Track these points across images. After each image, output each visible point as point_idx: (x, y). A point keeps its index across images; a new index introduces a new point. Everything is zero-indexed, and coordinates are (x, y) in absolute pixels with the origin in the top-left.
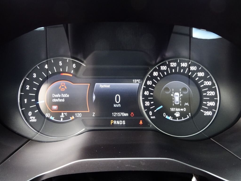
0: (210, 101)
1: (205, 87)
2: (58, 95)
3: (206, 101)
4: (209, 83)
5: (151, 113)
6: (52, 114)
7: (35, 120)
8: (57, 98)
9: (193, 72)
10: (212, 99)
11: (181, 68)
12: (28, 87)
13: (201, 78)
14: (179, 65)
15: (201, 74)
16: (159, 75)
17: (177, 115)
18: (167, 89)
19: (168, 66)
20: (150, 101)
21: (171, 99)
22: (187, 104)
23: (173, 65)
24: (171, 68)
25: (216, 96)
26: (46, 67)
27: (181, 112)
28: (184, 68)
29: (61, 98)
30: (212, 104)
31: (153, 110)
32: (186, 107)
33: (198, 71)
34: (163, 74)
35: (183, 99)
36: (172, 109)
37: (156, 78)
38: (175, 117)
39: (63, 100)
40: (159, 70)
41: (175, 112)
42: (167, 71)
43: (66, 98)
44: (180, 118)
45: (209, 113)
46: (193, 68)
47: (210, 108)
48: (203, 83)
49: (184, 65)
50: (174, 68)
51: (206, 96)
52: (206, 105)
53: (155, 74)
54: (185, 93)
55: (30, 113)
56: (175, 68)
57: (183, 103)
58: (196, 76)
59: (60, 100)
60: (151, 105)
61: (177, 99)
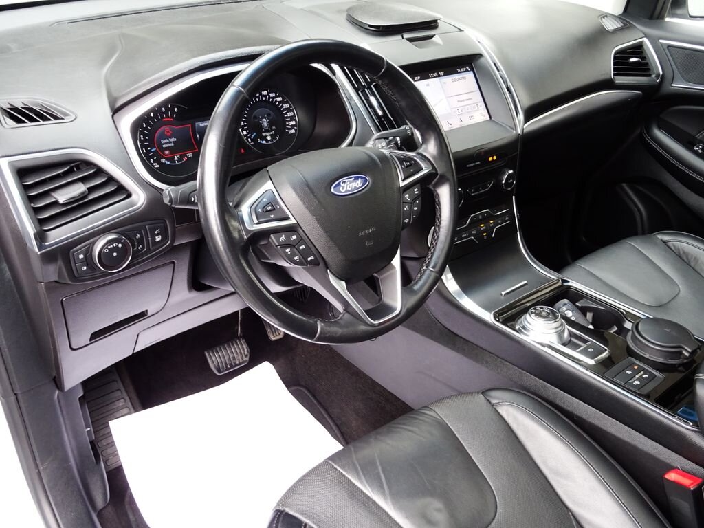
0: (291, 121)
1: (285, 109)
2: (167, 141)
3: (288, 121)
4: (287, 106)
5: (249, 140)
6: (167, 159)
7: (158, 166)
8: (166, 143)
9: (273, 98)
10: (292, 118)
11: (263, 96)
12: (142, 138)
13: (280, 102)
14: (261, 94)
15: (279, 99)
17: (269, 138)
18: (255, 117)
20: (246, 130)
21: (261, 125)
22: (274, 127)
25: (294, 116)
26: (152, 115)
27: (271, 135)
28: (265, 96)
29: (170, 143)
30: (293, 123)
31: (250, 137)
32: (274, 130)
33: (276, 96)
35: (270, 124)
36: (264, 134)
38: (267, 141)
39: (172, 144)
41: (266, 136)
43: (173, 142)
44: (271, 140)
45: (292, 131)
46: (272, 95)
47: (293, 127)
48: (282, 107)
49: (265, 93)
51: (287, 117)
52: (288, 125)
54: (271, 118)
55: (152, 161)
57: (271, 127)
58: (276, 101)
59: (170, 145)
60: (248, 133)
61: (265, 124)
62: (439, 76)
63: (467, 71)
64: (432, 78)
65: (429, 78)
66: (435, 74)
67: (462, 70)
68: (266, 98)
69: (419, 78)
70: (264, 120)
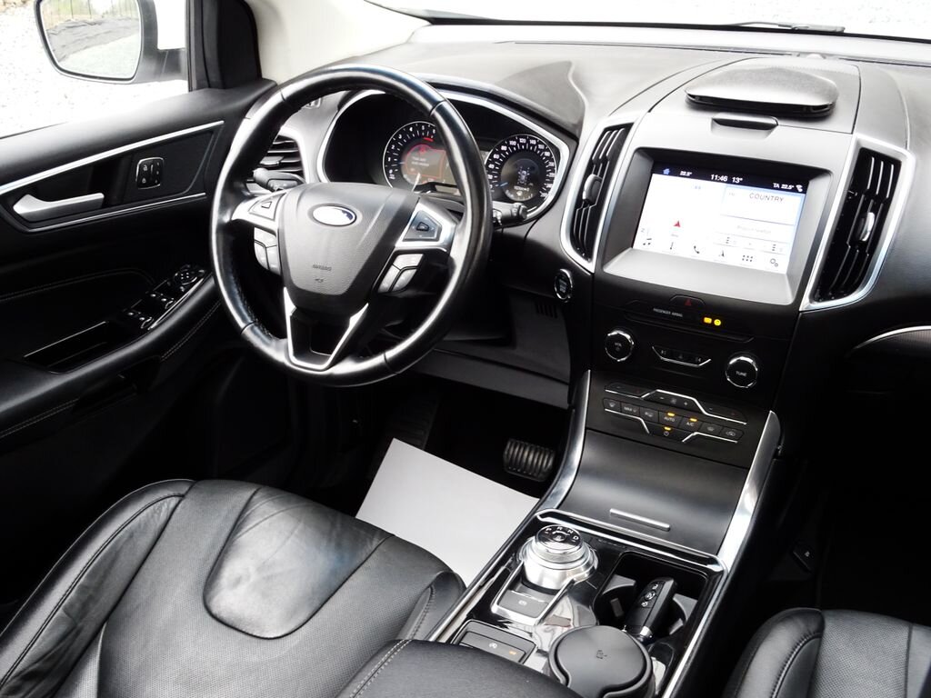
0: (549, 183)
4: (552, 164)
7: (394, 178)
8: (416, 161)
9: (542, 151)
10: (551, 180)
11: (530, 145)
12: (393, 147)
13: (547, 158)
14: (528, 141)
15: (547, 154)
16: (508, 150)
17: (519, 194)
19: (518, 141)
20: (493, 175)
21: (517, 177)
22: (531, 184)
23: (522, 140)
24: (521, 144)
25: (554, 178)
26: (411, 129)
27: (523, 191)
28: (533, 146)
30: (550, 186)
31: (494, 184)
32: (530, 187)
33: (545, 150)
34: (512, 149)
35: (529, 178)
36: (516, 187)
37: (504, 152)
40: (508, 145)
41: (517, 190)
42: (516, 146)
44: (521, 197)
45: (544, 195)
46: (541, 147)
47: (548, 190)
48: (548, 163)
49: (533, 142)
50: (523, 144)
53: (504, 148)
54: (533, 172)
55: (391, 171)
56: (525, 144)
57: (528, 183)
58: (544, 155)
60: (494, 179)
61: (523, 177)
62: (730, 181)
63: (795, 190)
64: (714, 180)
65: (709, 179)
66: (724, 178)
67: (784, 186)
68: (534, 148)
69: (689, 174)
70: (525, 172)
